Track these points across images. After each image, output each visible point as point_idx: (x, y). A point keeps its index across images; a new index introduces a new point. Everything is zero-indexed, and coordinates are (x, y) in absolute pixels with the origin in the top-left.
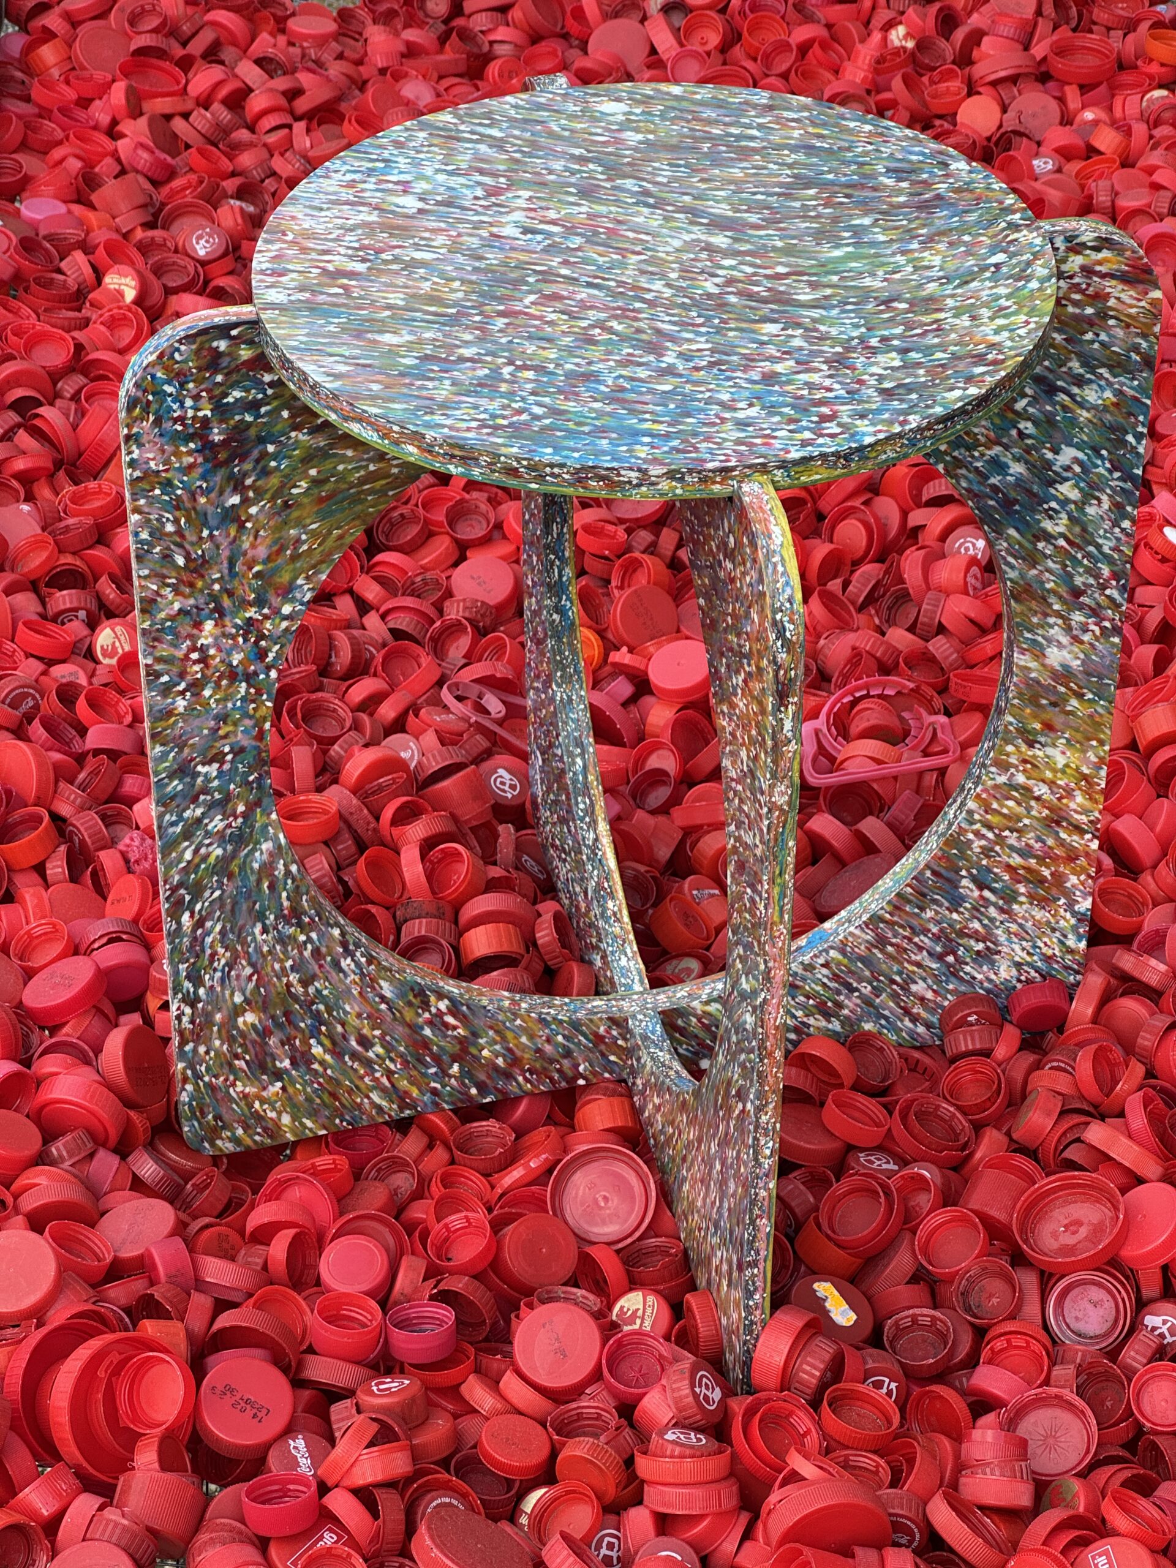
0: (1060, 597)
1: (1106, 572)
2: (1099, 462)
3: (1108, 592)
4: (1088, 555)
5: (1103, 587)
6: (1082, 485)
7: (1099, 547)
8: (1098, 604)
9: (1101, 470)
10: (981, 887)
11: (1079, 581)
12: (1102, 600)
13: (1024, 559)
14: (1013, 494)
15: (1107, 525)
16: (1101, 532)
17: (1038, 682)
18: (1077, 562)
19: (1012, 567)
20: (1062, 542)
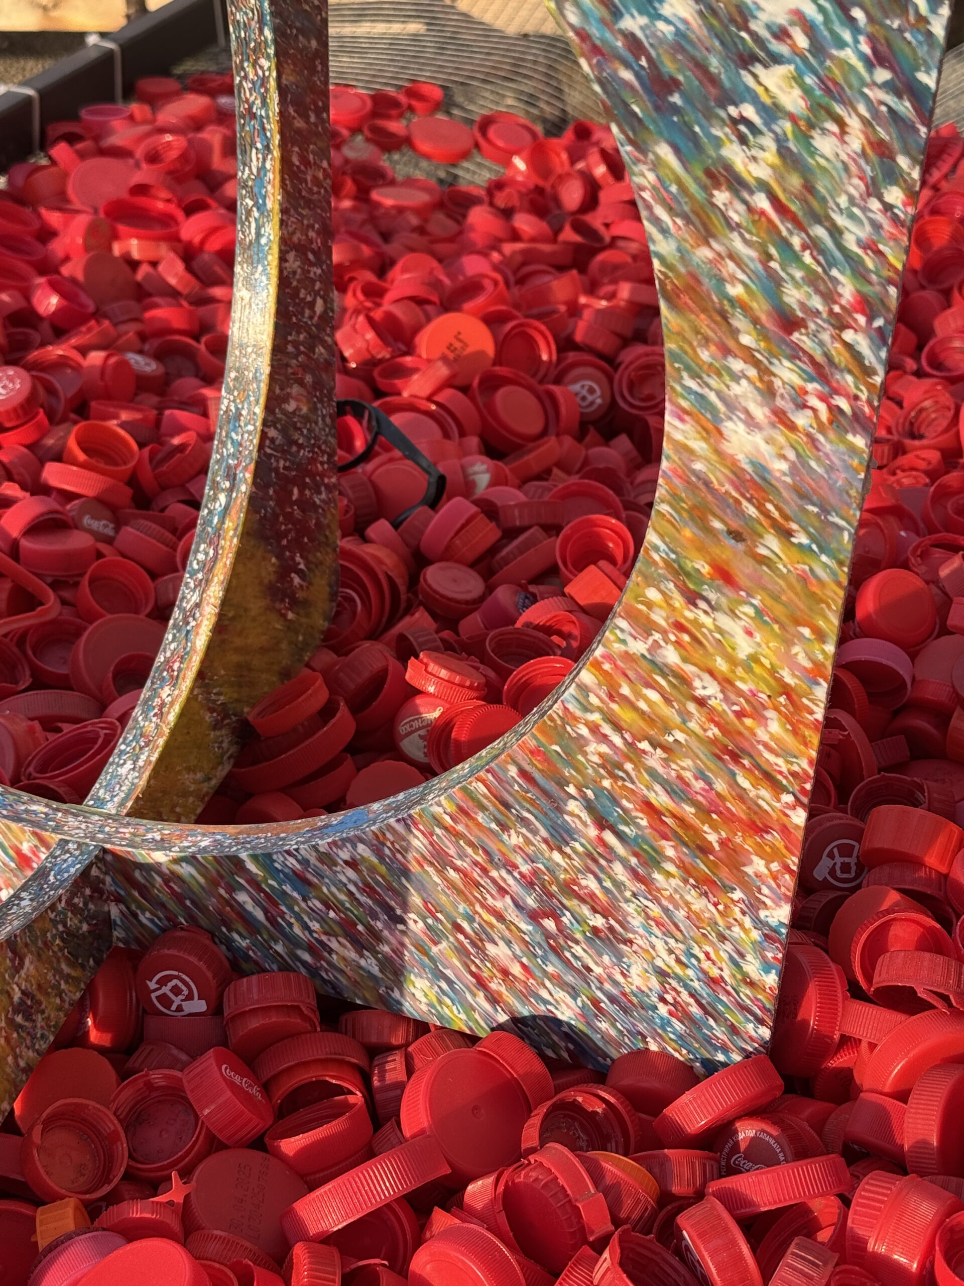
0: (755, 321)
1: (847, 290)
2: (847, 36)
3: (849, 336)
4: (813, 245)
5: (840, 324)
6: (810, 80)
7: (836, 232)
8: (827, 355)
9: (848, 55)
10: (602, 823)
11: (793, 296)
12: (835, 349)
13: (688, 220)
14: (669, 67)
15: (856, 187)
16: (843, 201)
17: (707, 484)
18: (790, 255)
19: (664, 231)
20: (762, 202)
